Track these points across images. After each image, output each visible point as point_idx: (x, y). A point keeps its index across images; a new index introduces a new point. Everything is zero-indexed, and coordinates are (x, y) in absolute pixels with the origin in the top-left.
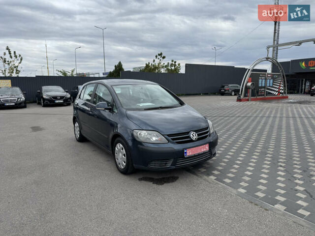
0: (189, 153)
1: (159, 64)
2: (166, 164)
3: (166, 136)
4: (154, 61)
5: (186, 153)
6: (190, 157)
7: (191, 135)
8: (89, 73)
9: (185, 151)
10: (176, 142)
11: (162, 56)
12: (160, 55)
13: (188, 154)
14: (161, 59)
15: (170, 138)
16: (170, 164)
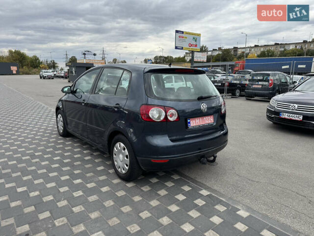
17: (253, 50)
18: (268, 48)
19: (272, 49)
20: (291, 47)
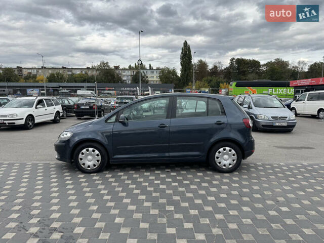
17: (40, 71)
18: (56, 71)
19: (61, 72)
20: (78, 72)
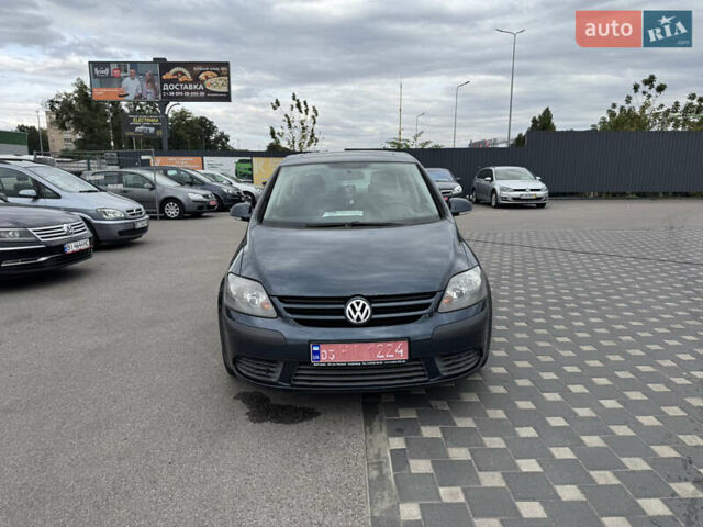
0: (328, 355)
1: (643, 109)
2: (269, 371)
3: (276, 300)
4: (628, 100)
5: (317, 353)
6: (328, 368)
7: (349, 308)
8: (495, 140)
9: (316, 349)
10: (296, 320)
11: (656, 84)
12: (650, 81)
13: (324, 359)
14: (653, 92)
15: (282, 306)
16: (278, 375)
